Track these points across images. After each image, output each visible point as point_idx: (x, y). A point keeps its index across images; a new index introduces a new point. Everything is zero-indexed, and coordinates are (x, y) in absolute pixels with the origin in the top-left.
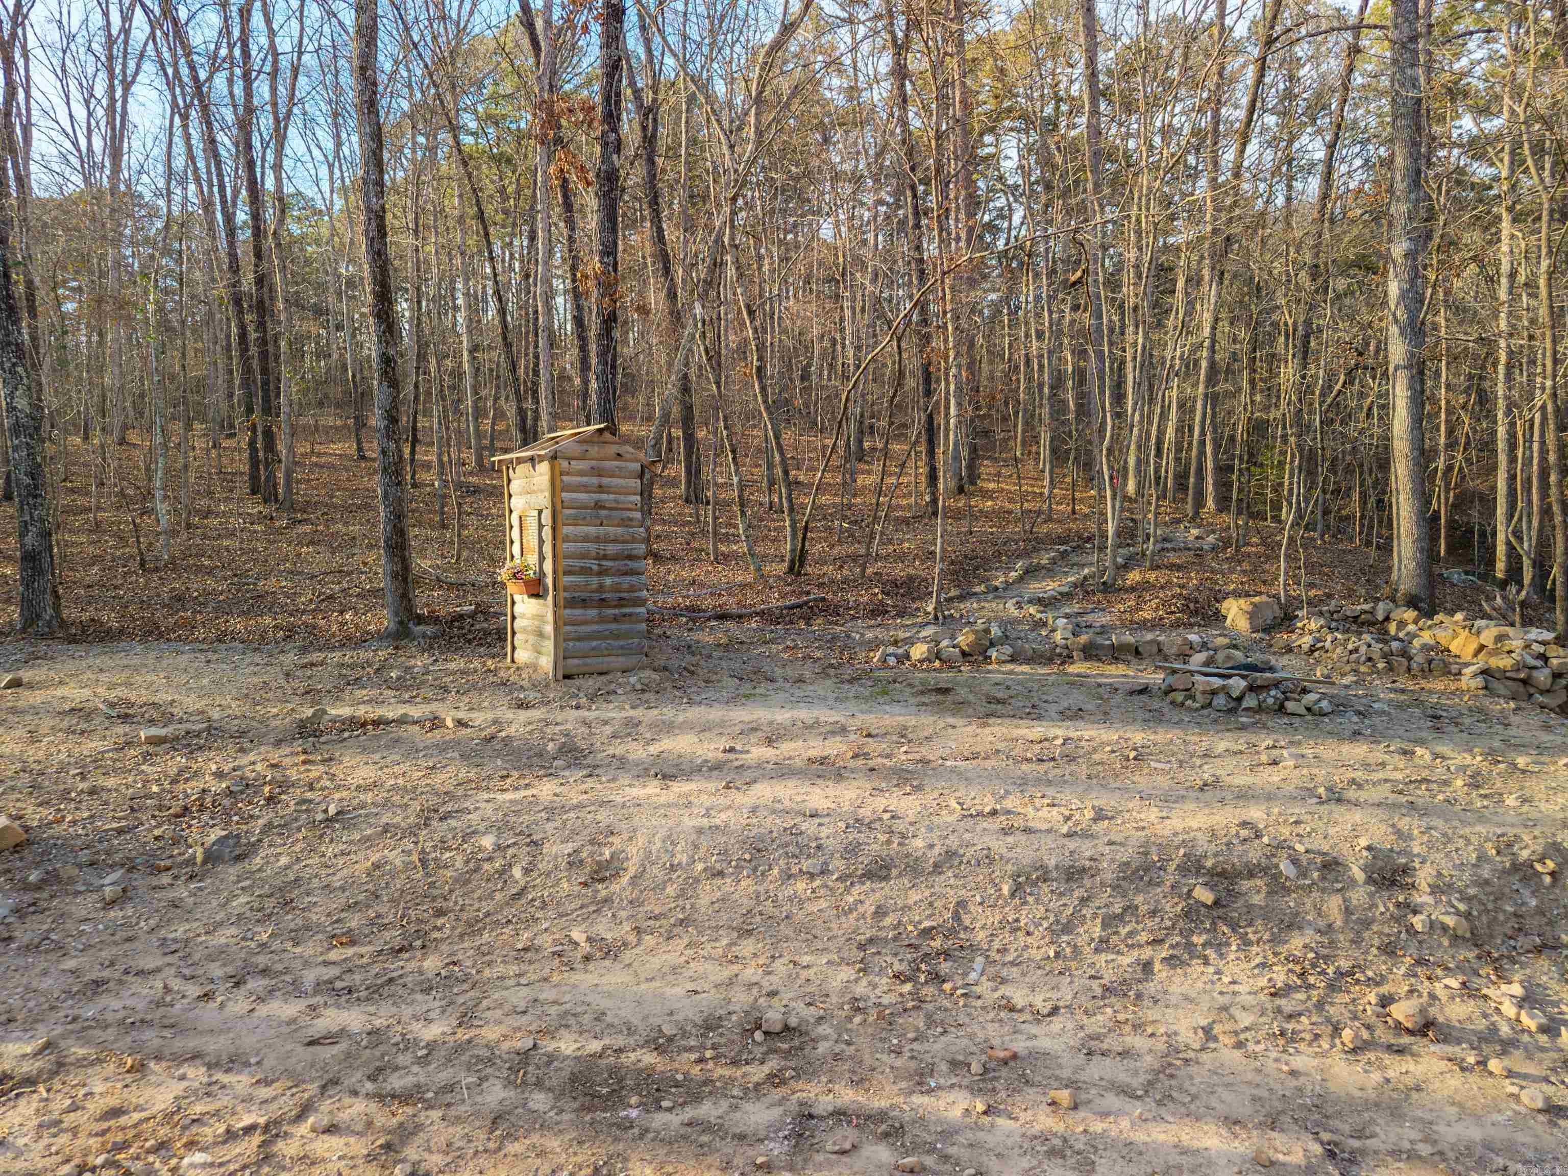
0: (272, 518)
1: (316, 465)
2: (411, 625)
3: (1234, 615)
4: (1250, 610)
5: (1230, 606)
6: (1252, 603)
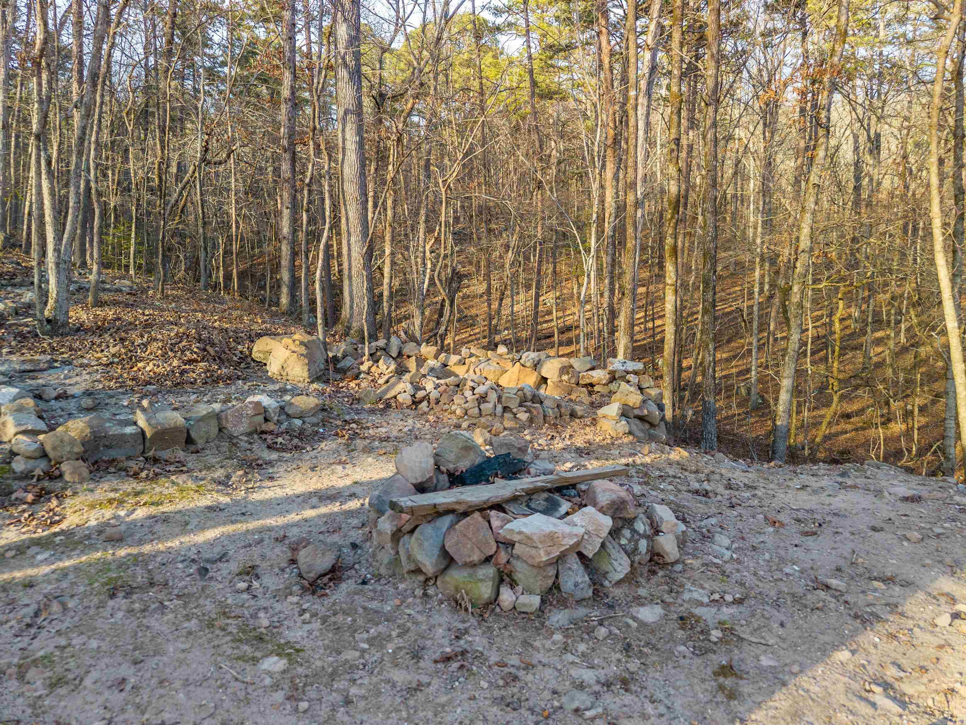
3: (283, 360)
4: (305, 352)
5: (268, 348)
6: (302, 343)
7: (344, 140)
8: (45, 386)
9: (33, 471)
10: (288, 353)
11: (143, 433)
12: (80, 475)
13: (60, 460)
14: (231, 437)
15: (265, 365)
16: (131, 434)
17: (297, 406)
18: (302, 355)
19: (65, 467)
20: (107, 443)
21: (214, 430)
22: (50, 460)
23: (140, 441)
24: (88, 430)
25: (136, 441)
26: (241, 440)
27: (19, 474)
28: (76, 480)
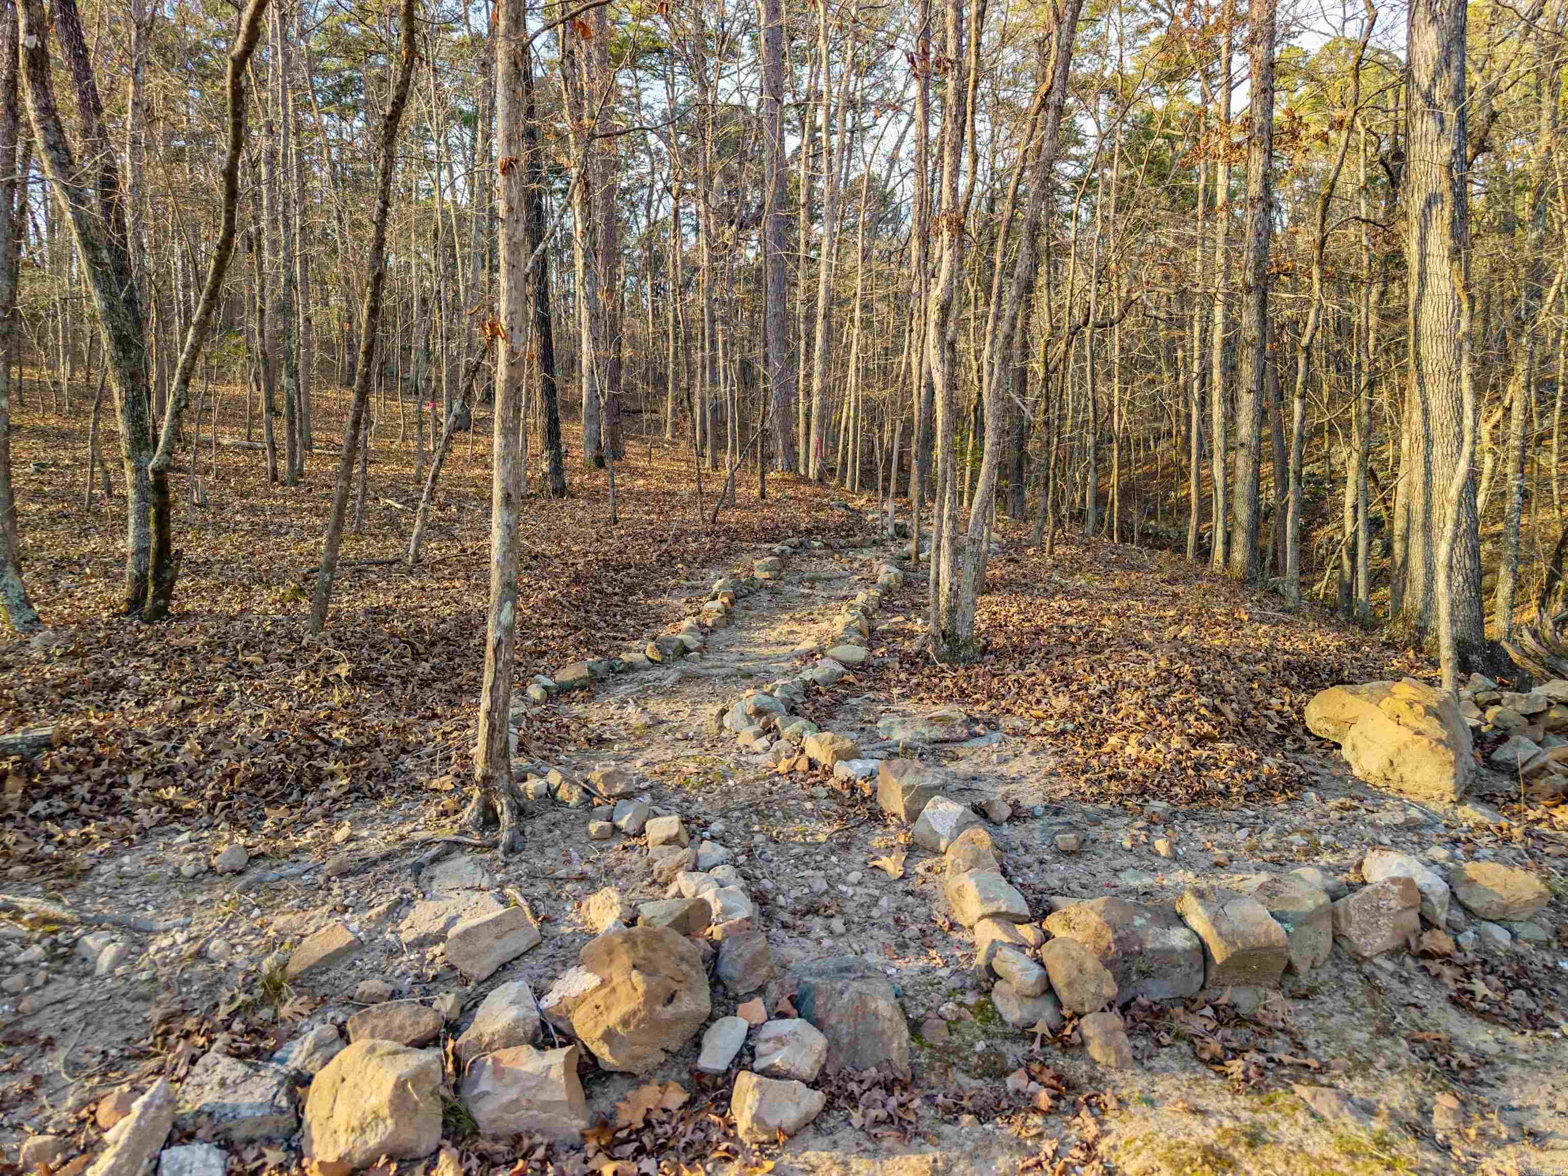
3: (1393, 749)
4: (1443, 734)
5: (1346, 715)
6: (1428, 711)
7: (1423, 257)
8: (974, 779)
9: (1033, 1025)
10: (1405, 735)
11: (1204, 949)
12: (1118, 1051)
13: (1079, 1009)
14: (1358, 959)
15: (1338, 746)
16: (1185, 950)
17: (1487, 892)
18: (1440, 741)
19: (1090, 1027)
20: (1144, 967)
21: (1325, 943)
22: (1059, 1005)
23: (1198, 965)
24: (1110, 936)
25: (1191, 966)
26: (1380, 968)
27: (1010, 1029)
28: (1112, 1061)
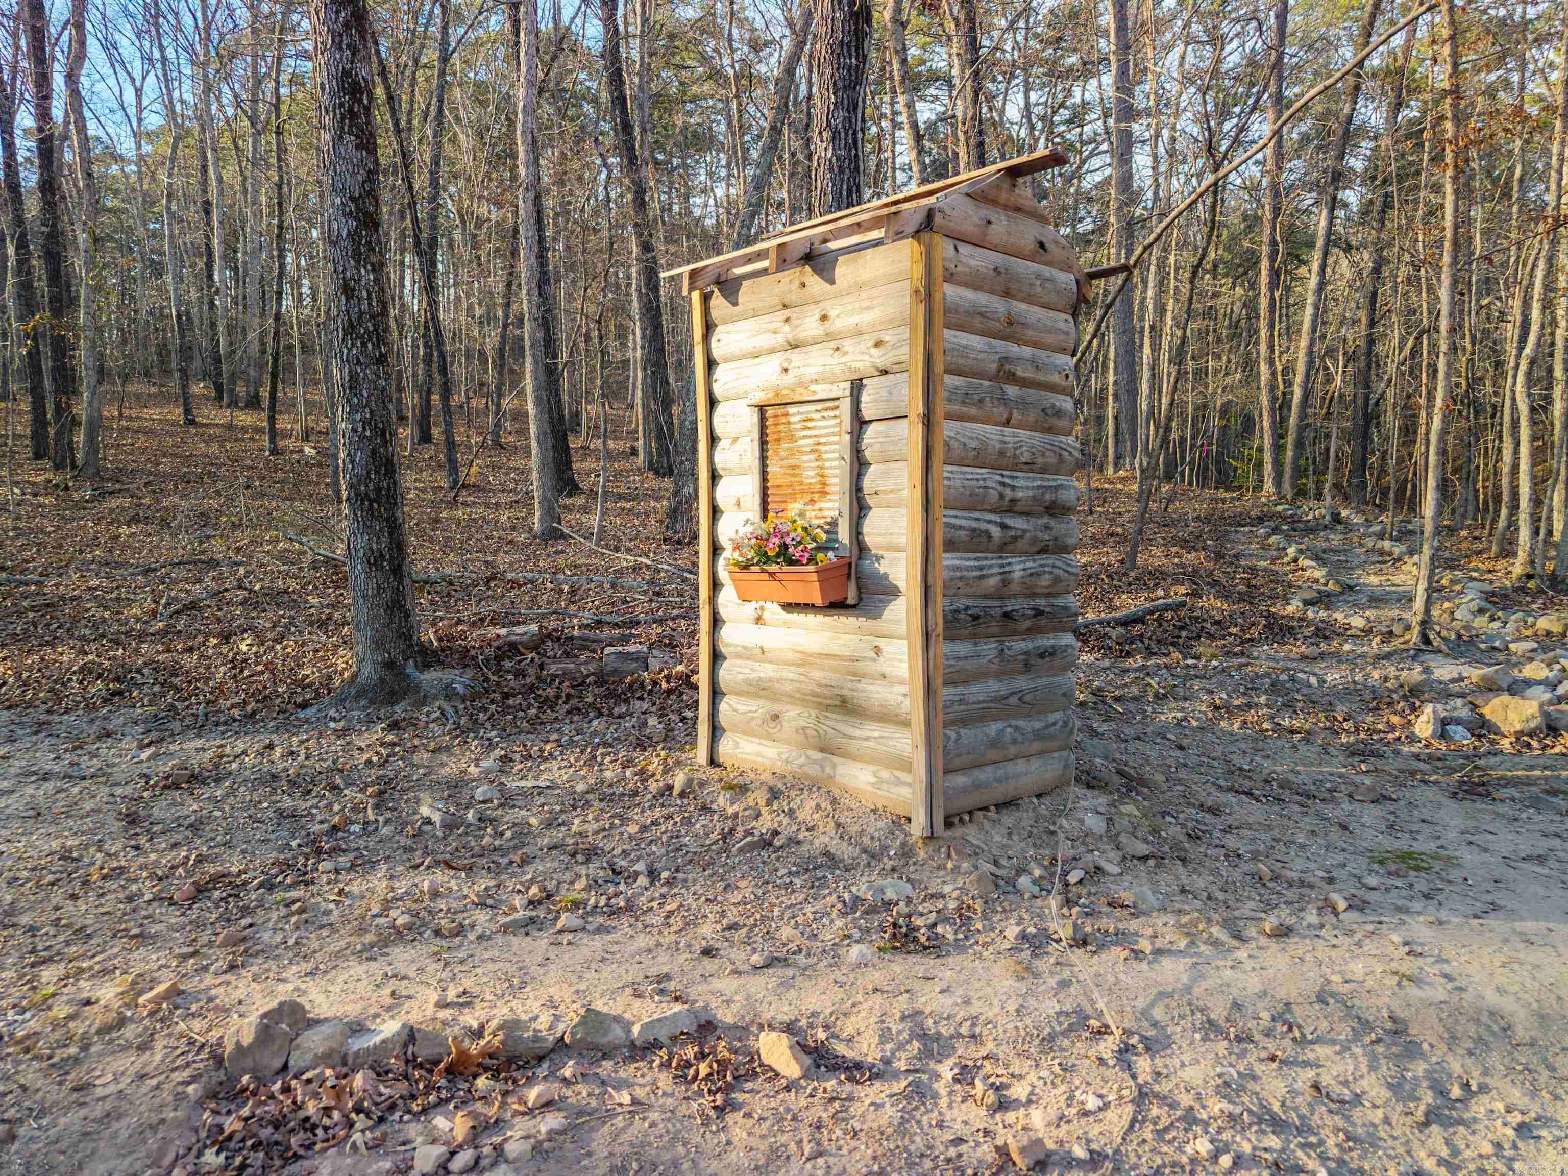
0: (67, 488)
1: (127, 429)
2: (410, 669)
